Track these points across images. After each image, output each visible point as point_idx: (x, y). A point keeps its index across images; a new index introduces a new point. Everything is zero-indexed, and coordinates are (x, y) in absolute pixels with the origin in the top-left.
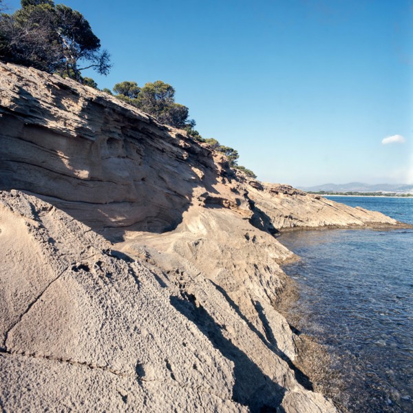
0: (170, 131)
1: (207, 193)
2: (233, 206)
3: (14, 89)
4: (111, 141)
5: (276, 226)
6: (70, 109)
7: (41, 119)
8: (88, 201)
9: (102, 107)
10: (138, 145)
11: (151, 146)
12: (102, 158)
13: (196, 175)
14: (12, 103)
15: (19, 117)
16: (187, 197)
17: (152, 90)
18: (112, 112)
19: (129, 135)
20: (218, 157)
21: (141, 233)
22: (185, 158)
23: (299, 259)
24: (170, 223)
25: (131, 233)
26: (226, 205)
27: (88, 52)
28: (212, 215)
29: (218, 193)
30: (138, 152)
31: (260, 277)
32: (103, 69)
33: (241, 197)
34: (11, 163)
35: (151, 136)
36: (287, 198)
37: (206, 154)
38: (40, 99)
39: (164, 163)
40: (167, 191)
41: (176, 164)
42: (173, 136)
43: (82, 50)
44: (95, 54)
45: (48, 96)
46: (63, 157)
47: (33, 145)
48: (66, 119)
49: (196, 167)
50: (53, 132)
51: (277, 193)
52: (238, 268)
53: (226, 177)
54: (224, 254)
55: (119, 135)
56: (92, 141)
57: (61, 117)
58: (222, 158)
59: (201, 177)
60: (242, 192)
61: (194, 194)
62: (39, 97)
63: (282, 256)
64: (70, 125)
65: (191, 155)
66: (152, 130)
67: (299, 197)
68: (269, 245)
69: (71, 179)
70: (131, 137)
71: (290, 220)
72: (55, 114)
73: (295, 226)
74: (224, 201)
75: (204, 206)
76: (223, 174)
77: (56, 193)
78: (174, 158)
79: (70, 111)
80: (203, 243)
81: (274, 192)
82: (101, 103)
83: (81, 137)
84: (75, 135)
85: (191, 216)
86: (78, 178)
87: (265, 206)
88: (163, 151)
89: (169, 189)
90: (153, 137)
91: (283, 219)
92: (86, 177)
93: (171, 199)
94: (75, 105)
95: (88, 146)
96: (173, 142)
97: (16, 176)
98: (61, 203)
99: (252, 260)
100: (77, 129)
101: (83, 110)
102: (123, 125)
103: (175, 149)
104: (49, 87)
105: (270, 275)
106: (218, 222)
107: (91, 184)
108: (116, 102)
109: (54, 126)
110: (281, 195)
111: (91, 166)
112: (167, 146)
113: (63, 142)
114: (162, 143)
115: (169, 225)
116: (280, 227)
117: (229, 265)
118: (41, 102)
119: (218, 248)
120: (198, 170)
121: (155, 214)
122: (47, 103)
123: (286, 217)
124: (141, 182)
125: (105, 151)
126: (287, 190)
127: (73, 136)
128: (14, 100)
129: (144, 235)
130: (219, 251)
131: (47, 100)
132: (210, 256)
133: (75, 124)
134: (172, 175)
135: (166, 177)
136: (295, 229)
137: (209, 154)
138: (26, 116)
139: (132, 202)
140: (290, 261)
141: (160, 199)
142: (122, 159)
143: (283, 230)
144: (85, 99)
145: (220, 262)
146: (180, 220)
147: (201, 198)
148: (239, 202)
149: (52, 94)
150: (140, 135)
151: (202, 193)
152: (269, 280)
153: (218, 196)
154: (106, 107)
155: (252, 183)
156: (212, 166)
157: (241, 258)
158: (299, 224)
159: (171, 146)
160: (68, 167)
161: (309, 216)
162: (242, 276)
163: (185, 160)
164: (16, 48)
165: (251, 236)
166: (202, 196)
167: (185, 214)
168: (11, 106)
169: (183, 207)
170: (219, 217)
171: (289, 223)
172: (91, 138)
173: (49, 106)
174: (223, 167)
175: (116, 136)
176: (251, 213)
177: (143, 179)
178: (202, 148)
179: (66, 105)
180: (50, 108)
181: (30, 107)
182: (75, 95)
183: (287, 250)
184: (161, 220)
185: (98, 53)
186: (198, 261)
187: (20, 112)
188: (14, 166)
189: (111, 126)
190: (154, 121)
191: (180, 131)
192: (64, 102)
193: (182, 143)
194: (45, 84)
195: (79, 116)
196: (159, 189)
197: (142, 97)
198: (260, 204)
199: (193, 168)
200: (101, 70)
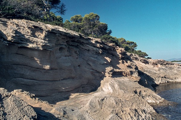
0: (92, 40)
1: (113, 70)
2: (128, 75)
3: (13, 32)
4: (61, 49)
5: (157, 82)
6: (39, 37)
7: (25, 44)
8: (50, 80)
9: (55, 33)
10: (75, 49)
11: (83, 48)
12: (57, 58)
13: (107, 61)
14: (12, 39)
15: (16, 44)
16: (103, 73)
17: (88, 18)
18: (60, 35)
19: (71, 44)
20: (119, 50)
21: (78, 94)
22: (101, 53)
23: (167, 102)
24: (94, 87)
25: (73, 94)
26: (125, 75)
27: (55, 6)
28: (116, 81)
29: (119, 69)
30: (76, 52)
31: (138, 117)
32: (62, 12)
33: (133, 70)
34: (14, 65)
35: (82, 43)
36: (162, 67)
37: (112, 49)
38: (25, 34)
39: (90, 56)
40: (92, 71)
41: (96, 56)
42: (94, 42)
43: (52, 5)
44: (58, 6)
45: (29, 32)
46: (37, 60)
47: (23, 56)
48: (37, 42)
49: (107, 57)
50: (31, 49)
51: (157, 65)
52: (124, 112)
53: (124, 60)
54: (117, 105)
55: (65, 45)
56: (50, 51)
57: (35, 41)
58: (121, 50)
59: (109, 61)
60: (134, 67)
61: (106, 71)
62: (25, 33)
63: (157, 101)
64: (39, 44)
65: (104, 51)
66: (82, 41)
67: (170, 66)
68: (149, 96)
69: (41, 70)
70: (72, 45)
71: (165, 79)
72: (32, 40)
73: (168, 82)
74: (123, 73)
75: (111, 77)
76: (123, 59)
77: (34, 78)
78: (95, 53)
79: (39, 38)
80: (107, 99)
81: (155, 64)
82: (54, 32)
83: (45, 49)
84: (42, 49)
85: (104, 82)
86: (45, 69)
87: (150, 72)
88: (89, 50)
89: (93, 69)
90: (83, 44)
91: (160, 79)
92: (49, 68)
93: (94, 74)
94: (41, 34)
95: (48, 54)
96: (94, 45)
97: (16, 72)
98: (37, 82)
99: (134, 107)
100: (43, 46)
101: (45, 36)
102: (67, 40)
103: (95, 49)
104: (29, 28)
105: (145, 115)
106: (119, 85)
107: (51, 72)
108: (62, 30)
109: (31, 46)
110: (159, 66)
111: (51, 63)
112: (91, 47)
113: (36, 53)
114: (88, 47)
115: (94, 88)
116: (159, 83)
117: (119, 111)
118: (25, 36)
119: (114, 101)
120: (108, 58)
121: (86, 83)
122: (28, 36)
123: (162, 77)
124: (78, 67)
125: (58, 54)
126: (162, 63)
127: (40, 50)
128: (13, 37)
129: (79, 95)
130: (115, 103)
131: (28, 35)
132: (109, 106)
133: (42, 44)
134: (94, 62)
135: (91, 63)
136: (168, 83)
137: (114, 49)
138: (19, 43)
139: (73, 78)
140: (162, 104)
141: (88, 75)
142: (67, 57)
143: (160, 85)
144: (46, 31)
145: (114, 110)
146: (99, 85)
147: (110, 73)
148: (132, 73)
149: (31, 31)
150: (76, 44)
151: (110, 70)
152: (144, 118)
153: (119, 70)
154: (57, 33)
155: (142, 61)
156: (116, 55)
157: (128, 106)
158: (170, 81)
159: (93, 47)
160: (40, 64)
161: (176, 76)
162: (126, 117)
163: (101, 54)
164: (17, 12)
165: (138, 91)
166: (110, 71)
167: (102, 82)
168: (12, 40)
169: (101, 78)
170: (120, 82)
171: (164, 80)
172: (50, 50)
173: (29, 37)
174: (122, 55)
175: (64, 46)
176: (139, 78)
177: (79, 66)
178: (110, 46)
179: (37, 35)
180: (30, 38)
181: (20, 39)
182: (41, 30)
183: (160, 97)
184: (89, 86)
185: (59, 5)
186: (102, 110)
187: (16, 42)
188: (15, 67)
189: (61, 42)
190: (83, 36)
191: (97, 39)
192: (37, 34)
193: (98, 45)
194: (27, 27)
195: (44, 40)
196: (88, 70)
197: (84, 22)
198: (147, 71)
199: (105, 57)
200: (61, 12)
